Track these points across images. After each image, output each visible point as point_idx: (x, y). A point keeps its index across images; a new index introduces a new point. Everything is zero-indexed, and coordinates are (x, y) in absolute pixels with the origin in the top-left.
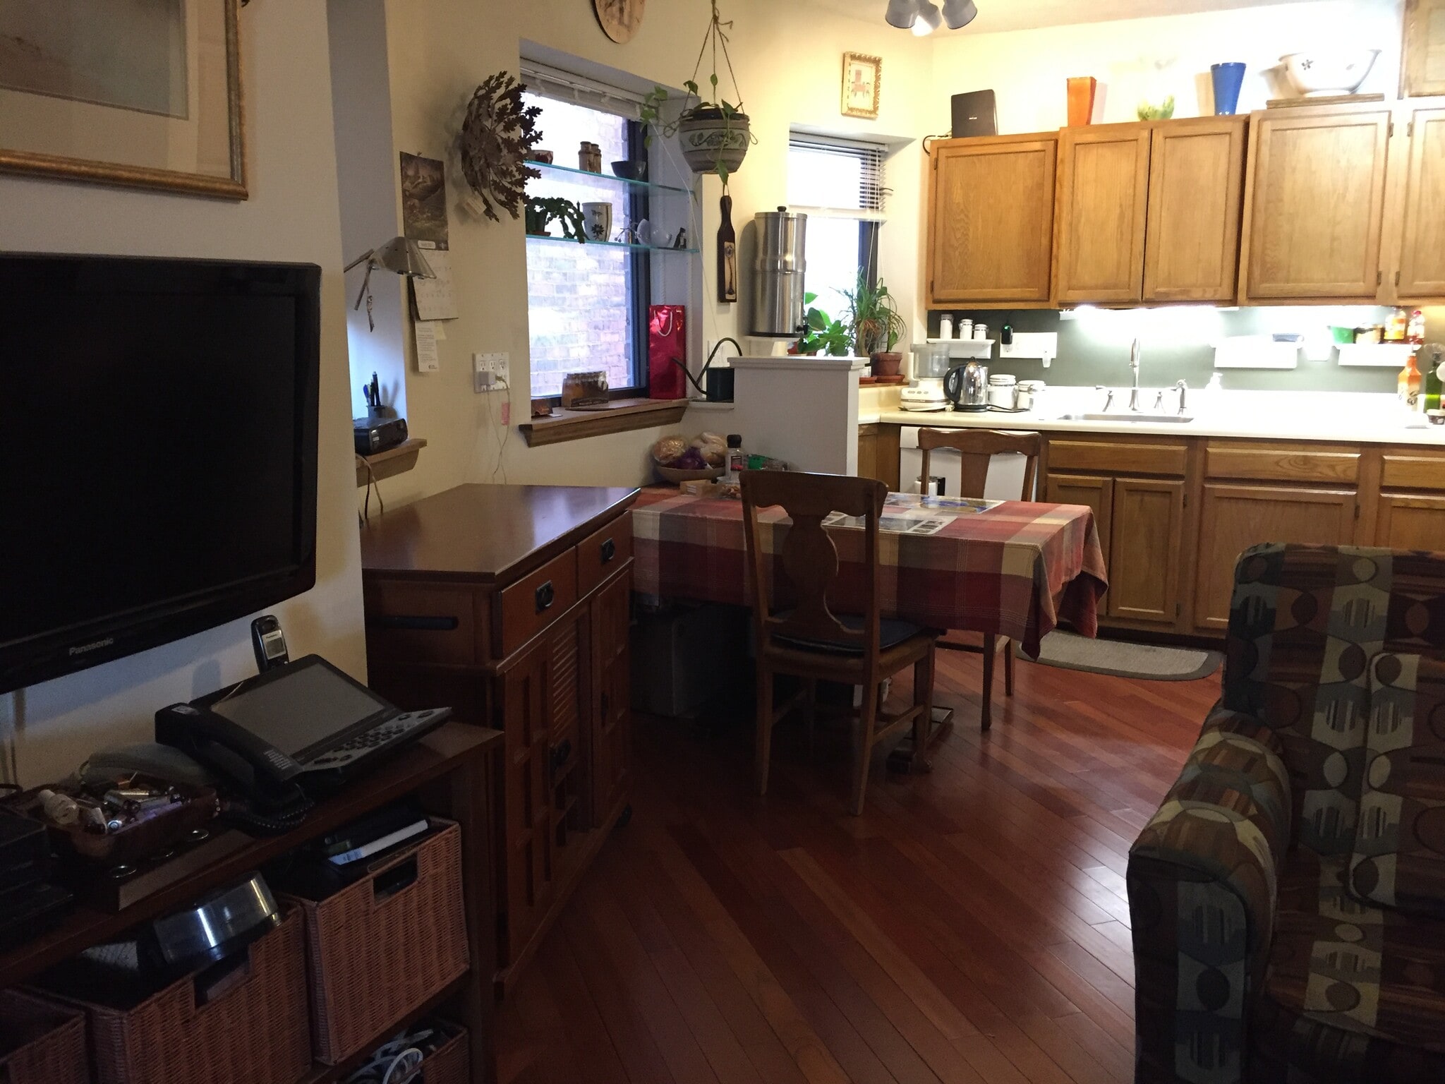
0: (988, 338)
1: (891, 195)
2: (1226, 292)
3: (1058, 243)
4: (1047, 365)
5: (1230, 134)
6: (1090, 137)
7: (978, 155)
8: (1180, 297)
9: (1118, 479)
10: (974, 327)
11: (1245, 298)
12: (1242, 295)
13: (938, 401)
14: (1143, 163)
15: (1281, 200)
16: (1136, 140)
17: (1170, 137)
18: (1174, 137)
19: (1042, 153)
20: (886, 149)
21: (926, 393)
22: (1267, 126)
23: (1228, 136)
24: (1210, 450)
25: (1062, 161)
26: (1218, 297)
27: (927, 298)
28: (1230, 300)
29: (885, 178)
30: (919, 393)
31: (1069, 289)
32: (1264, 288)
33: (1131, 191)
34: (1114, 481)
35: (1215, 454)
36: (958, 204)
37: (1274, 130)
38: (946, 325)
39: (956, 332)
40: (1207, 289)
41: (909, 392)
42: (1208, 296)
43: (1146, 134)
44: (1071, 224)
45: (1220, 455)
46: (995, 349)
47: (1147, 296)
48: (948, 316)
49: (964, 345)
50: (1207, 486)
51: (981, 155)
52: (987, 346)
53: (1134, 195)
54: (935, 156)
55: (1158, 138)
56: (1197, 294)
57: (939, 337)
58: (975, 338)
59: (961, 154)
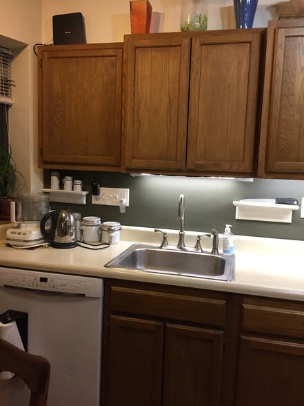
0: (83, 190)
1: (15, 86)
2: (247, 166)
3: (125, 124)
4: (122, 211)
5: (250, 43)
6: (146, 42)
7: (69, 57)
8: (213, 169)
9: (169, 325)
10: (73, 182)
11: (263, 171)
12: (261, 170)
13: (35, 240)
14: (185, 63)
15: (293, 94)
16: (180, 46)
17: (206, 45)
18: (208, 44)
19: (115, 58)
20: (10, 53)
21: (25, 234)
22: (282, 34)
23: (248, 45)
24: (245, 306)
25: (126, 60)
26: (241, 170)
27: (39, 160)
28: (250, 173)
29: (10, 73)
30: (19, 234)
31: (134, 158)
32: (279, 165)
33: (177, 86)
34: (165, 325)
35: (250, 311)
36: (57, 93)
37: (286, 37)
38: (55, 180)
39: (62, 186)
40: (233, 163)
41: (12, 233)
42: (234, 169)
43: (187, 41)
44: (133, 109)
45: (254, 311)
46: (89, 198)
47: (190, 166)
48: (56, 173)
49: (67, 195)
50: (243, 337)
51: (72, 57)
52: (82, 196)
53: (179, 88)
54: (40, 57)
55: (196, 45)
56: (226, 167)
57: (50, 188)
58: (75, 190)
59: (60, 56)
